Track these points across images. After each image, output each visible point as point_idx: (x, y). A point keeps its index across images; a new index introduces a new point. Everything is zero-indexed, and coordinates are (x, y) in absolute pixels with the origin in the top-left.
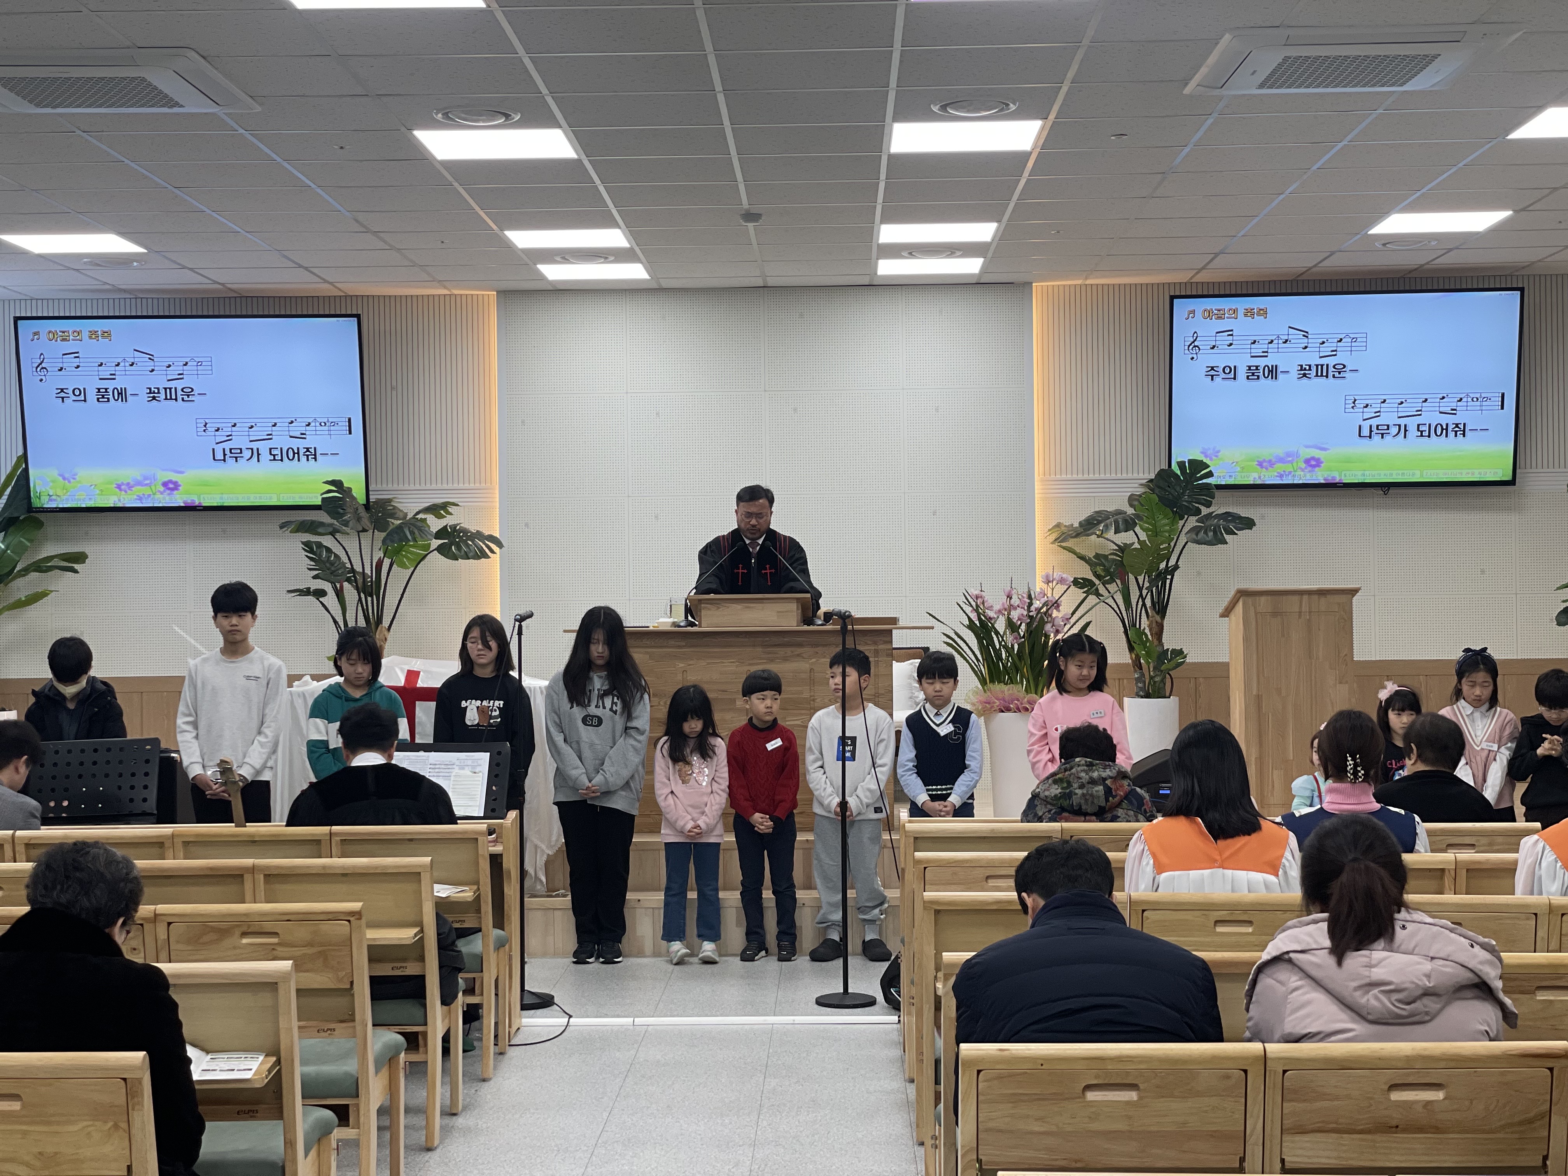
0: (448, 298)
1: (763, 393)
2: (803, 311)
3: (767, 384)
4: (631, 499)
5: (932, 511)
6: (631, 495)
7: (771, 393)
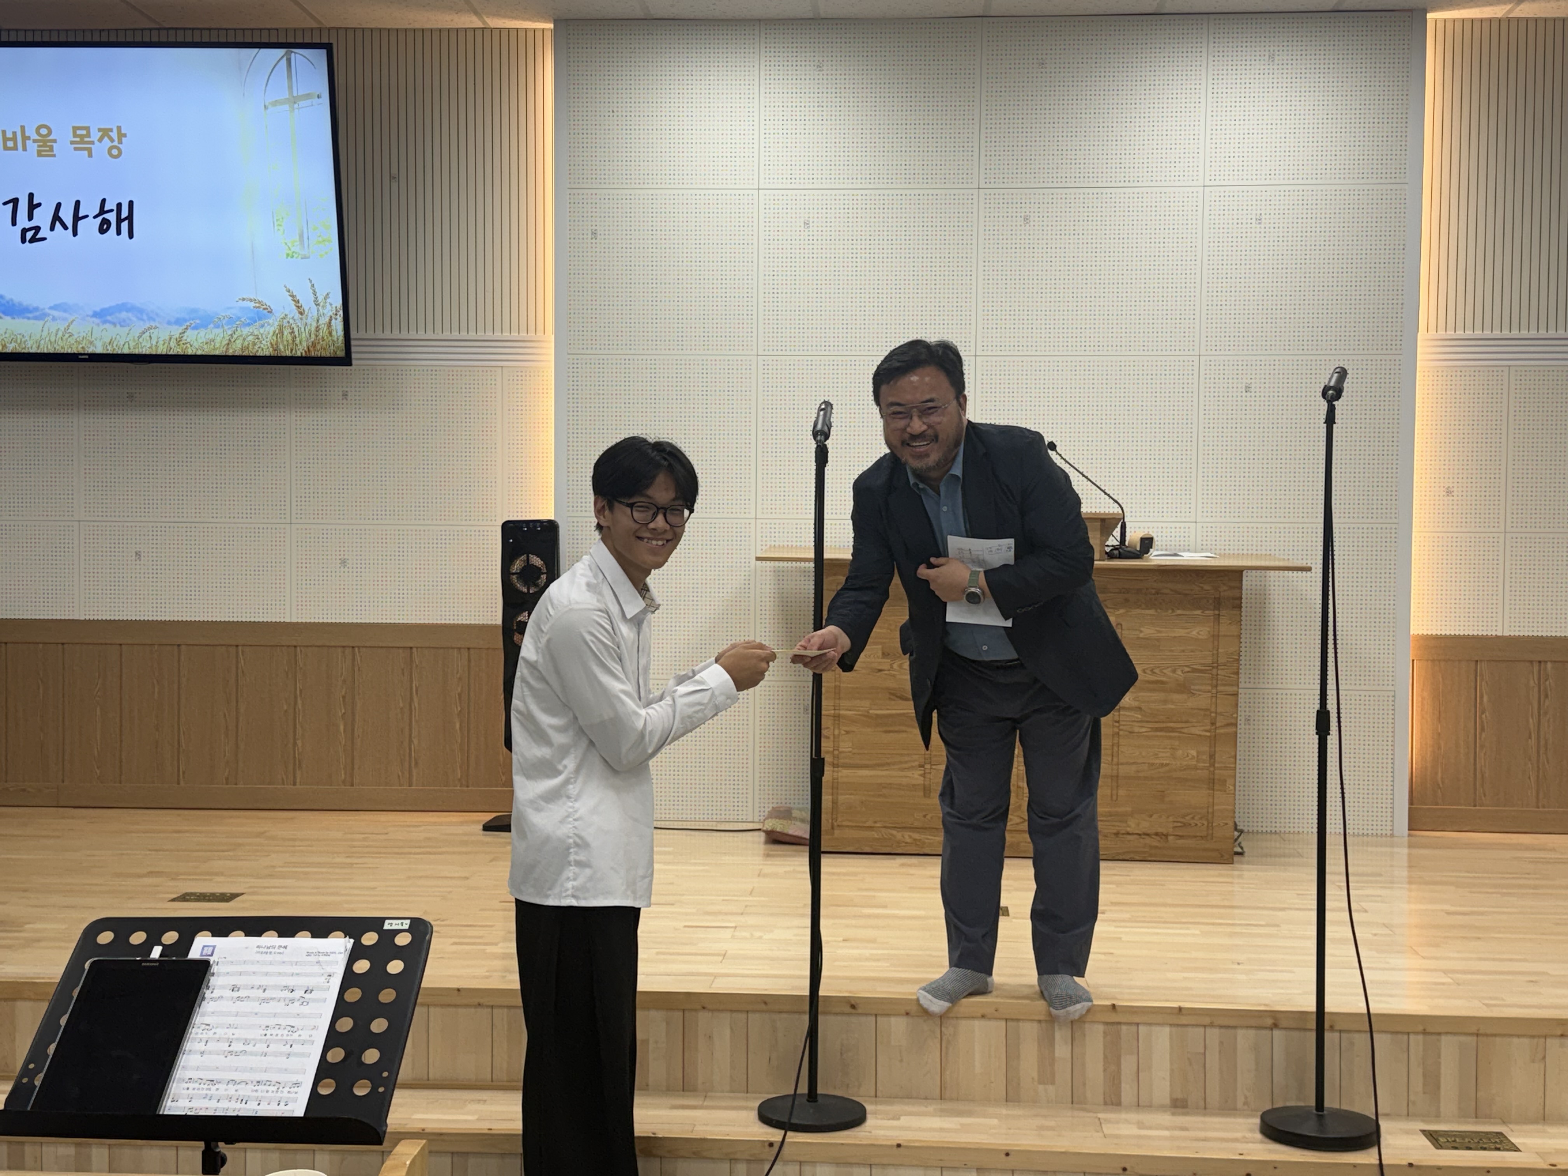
0: (479, 34)
1: (975, 192)
2: (1044, 57)
3: (982, 176)
4: (761, 358)
5: (1243, 386)
6: (760, 352)
7: (988, 191)
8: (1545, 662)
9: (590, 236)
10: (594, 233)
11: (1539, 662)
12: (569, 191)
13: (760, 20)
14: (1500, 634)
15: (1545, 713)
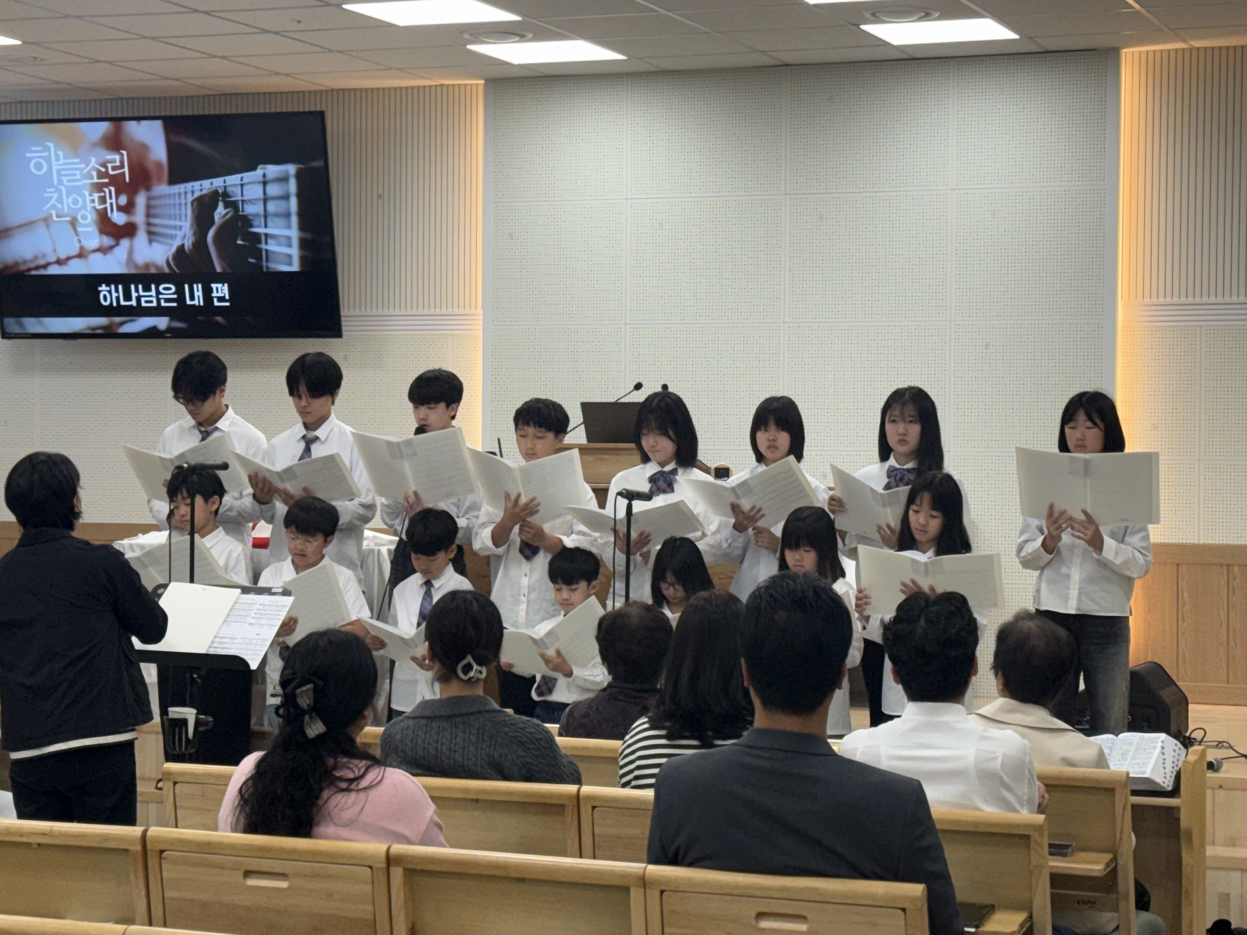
1: (783, 197)
2: (832, 94)
3: (788, 185)
4: (628, 326)
5: (984, 344)
6: (628, 322)
7: (792, 196)
8: (1233, 565)
9: (508, 237)
10: (511, 235)
11: (1228, 566)
12: (492, 204)
13: (627, 74)
14: (1196, 542)
15: (1234, 607)
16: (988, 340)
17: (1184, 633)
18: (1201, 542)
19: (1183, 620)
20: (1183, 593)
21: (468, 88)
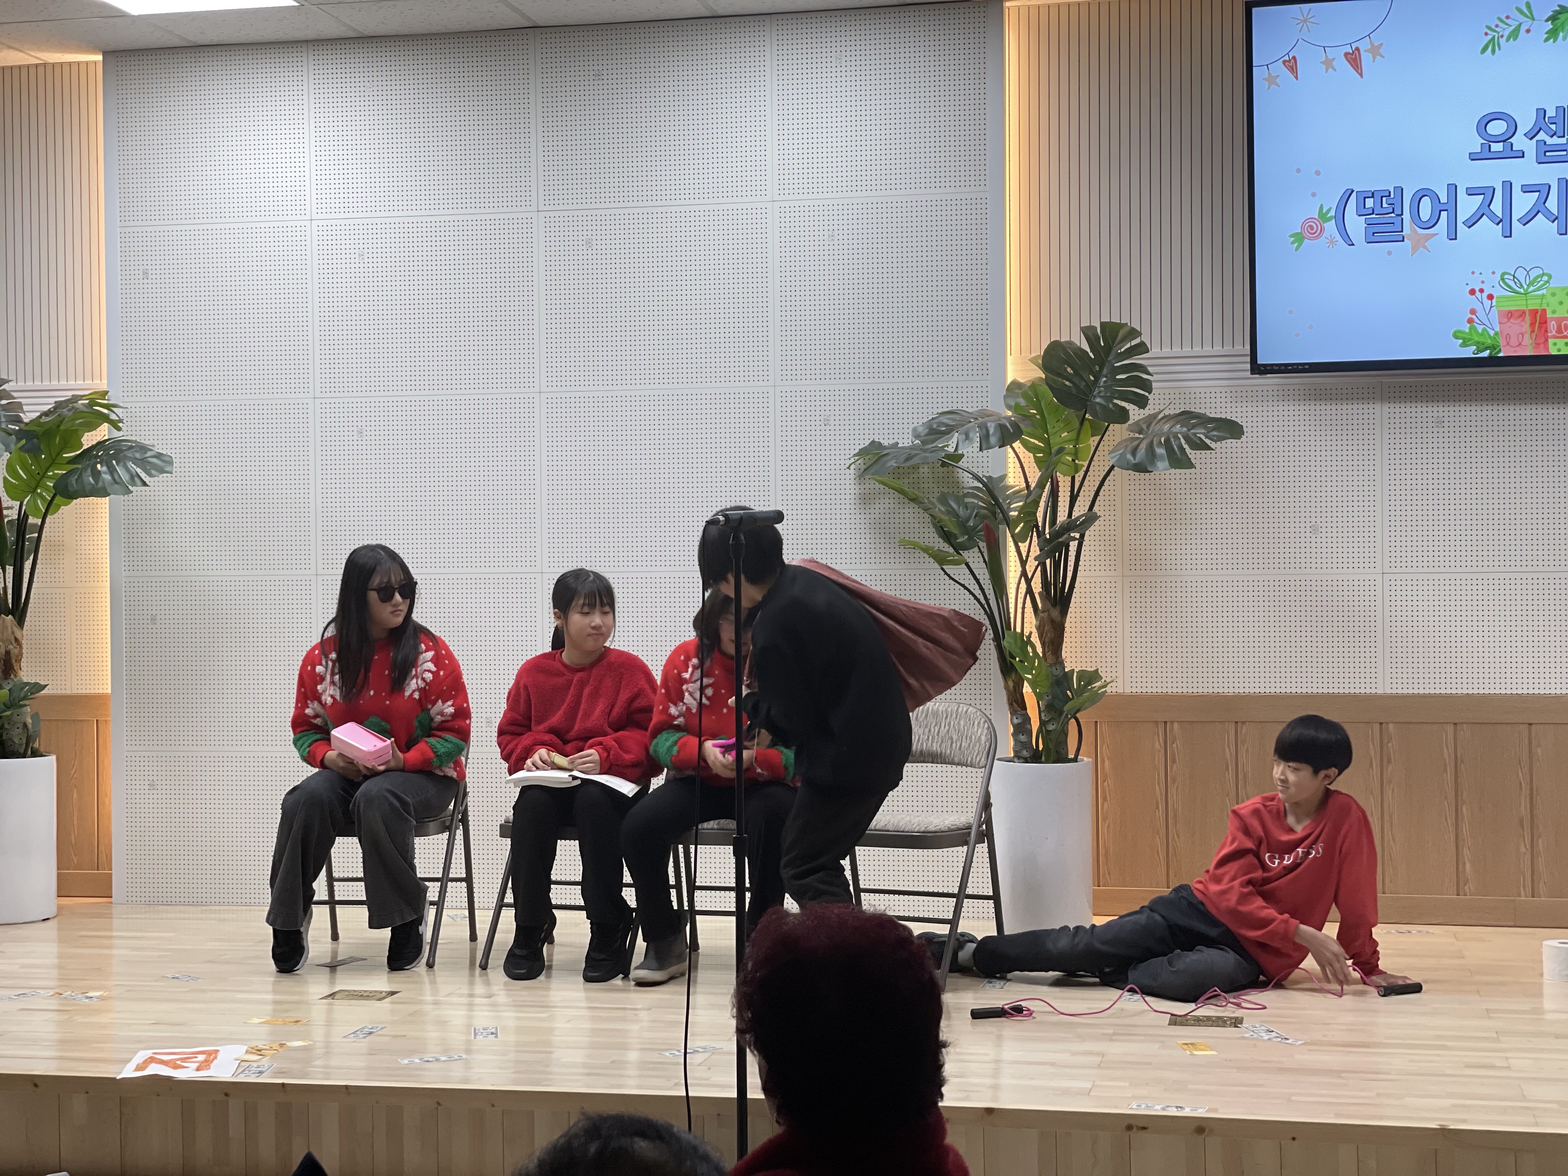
0: (33, 70)
1: (534, 215)
2: (600, 67)
3: (541, 198)
4: (318, 401)
5: (822, 418)
6: (318, 395)
7: (548, 214)
8: (1172, 722)
9: (141, 277)
10: (145, 273)
11: (1166, 722)
12: (119, 230)
13: (307, 41)
14: (1120, 691)
15: (1174, 780)
16: (828, 413)
17: (1105, 819)
18: (1128, 690)
19: (1105, 799)
20: (1103, 762)
21: (83, 68)
